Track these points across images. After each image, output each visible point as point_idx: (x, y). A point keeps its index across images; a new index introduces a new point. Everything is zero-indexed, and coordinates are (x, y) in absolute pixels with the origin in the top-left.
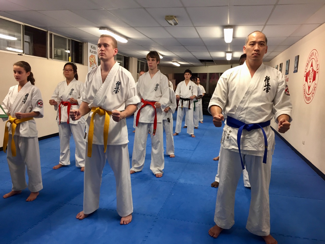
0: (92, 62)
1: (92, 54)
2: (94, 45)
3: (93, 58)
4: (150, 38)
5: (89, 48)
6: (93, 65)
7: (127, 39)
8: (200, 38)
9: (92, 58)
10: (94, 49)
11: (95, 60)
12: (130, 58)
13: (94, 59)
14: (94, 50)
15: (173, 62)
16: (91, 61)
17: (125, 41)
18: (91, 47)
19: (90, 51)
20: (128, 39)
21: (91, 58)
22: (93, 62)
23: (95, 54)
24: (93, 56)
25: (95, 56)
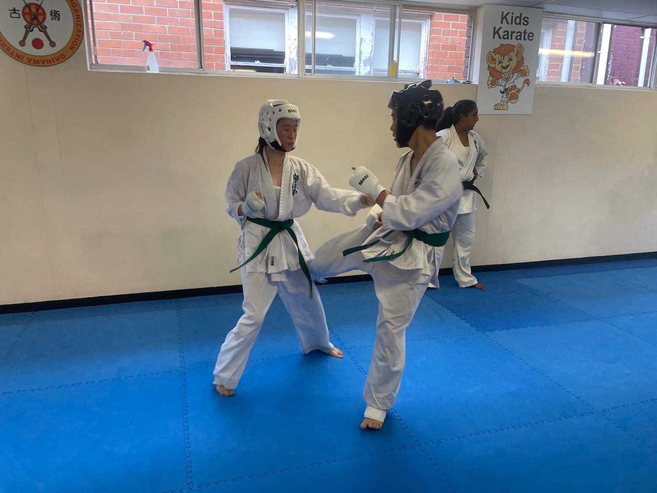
0: (504, 71)
1: (505, 42)
3: (513, 54)
5: (491, 22)
6: (507, 80)
9: (503, 55)
10: (520, 23)
11: (521, 62)
13: (514, 58)
14: (521, 28)
16: (498, 67)
18: (504, 17)
19: (496, 32)
21: (497, 57)
22: (508, 70)
23: (522, 42)
24: (512, 48)
25: (521, 46)
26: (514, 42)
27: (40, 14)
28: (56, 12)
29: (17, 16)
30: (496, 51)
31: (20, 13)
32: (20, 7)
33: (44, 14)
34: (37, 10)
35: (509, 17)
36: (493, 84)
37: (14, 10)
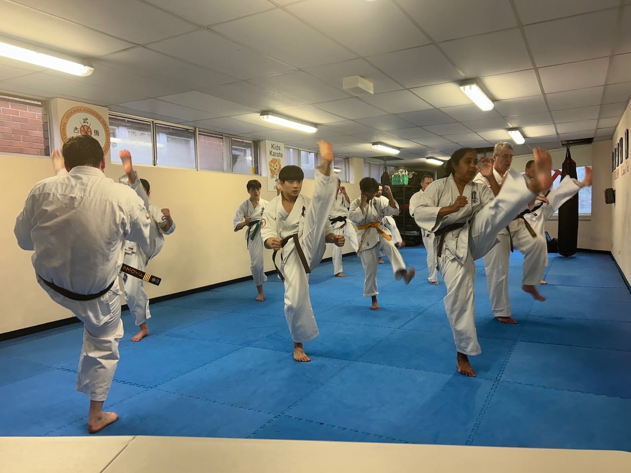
1: (274, 157)
2: (276, 144)
3: (277, 163)
4: (353, 120)
5: (269, 148)
7: (315, 127)
8: (435, 108)
9: (274, 164)
10: (277, 149)
12: (350, 159)
13: (278, 165)
14: (278, 151)
15: (427, 158)
16: (273, 169)
17: (312, 130)
18: (272, 146)
19: (271, 153)
20: (318, 126)
21: (272, 164)
22: (276, 170)
23: (279, 157)
24: (276, 160)
25: (279, 160)
26: (276, 158)
27: (89, 132)
28: (97, 131)
29: (77, 131)
30: (272, 161)
31: (79, 130)
32: (79, 127)
33: (91, 132)
34: (88, 129)
35: (274, 146)
36: (272, 177)
37: (76, 128)
